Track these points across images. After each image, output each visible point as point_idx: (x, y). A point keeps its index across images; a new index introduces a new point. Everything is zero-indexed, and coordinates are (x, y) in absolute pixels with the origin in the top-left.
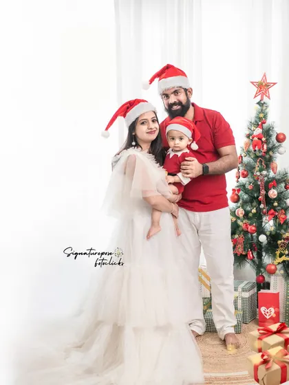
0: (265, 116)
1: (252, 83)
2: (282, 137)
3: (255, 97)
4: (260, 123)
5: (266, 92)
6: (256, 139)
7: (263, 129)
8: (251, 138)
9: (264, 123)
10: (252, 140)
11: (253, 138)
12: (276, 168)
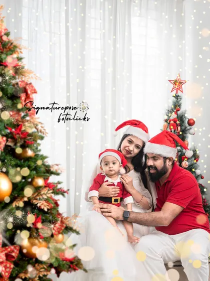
0: (179, 106)
1: (170, 81)
2: (192, 121)
3: (172, 91)
4: (175, 110)
5: (180, 88)
6: (172, 122)
7: (177, 115)
8: (168, 122)
9: (179, 110)
10: (169, 124)
11: (170, 121)
12: (188, 144)
